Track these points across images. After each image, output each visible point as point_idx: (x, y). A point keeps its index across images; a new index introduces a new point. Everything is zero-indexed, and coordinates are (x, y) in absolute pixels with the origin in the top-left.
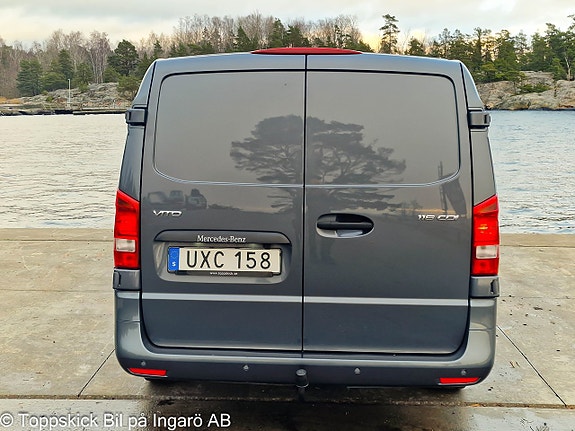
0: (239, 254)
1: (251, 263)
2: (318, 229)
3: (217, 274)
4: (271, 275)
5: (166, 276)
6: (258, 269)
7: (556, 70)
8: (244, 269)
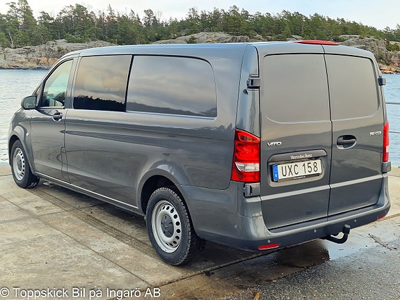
0: (304, 165)
1: (310, 169)
2: (338, 146)
3: (297, 178)
4: (318, 175)
5: (272, 184)
6: (313, 172)
7: (3, 40)
8: (308, 173)
